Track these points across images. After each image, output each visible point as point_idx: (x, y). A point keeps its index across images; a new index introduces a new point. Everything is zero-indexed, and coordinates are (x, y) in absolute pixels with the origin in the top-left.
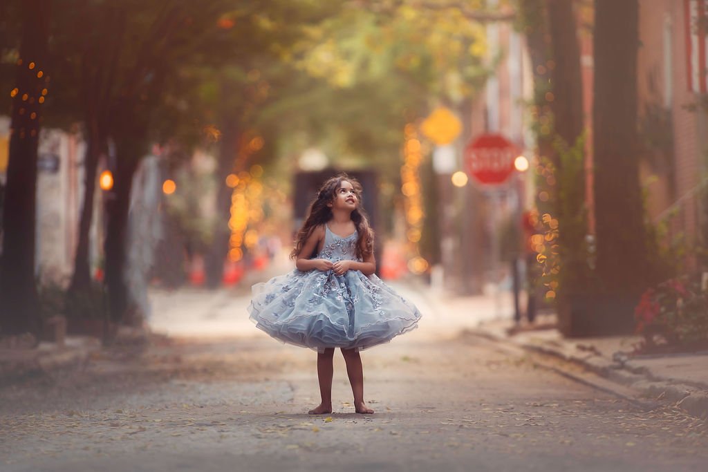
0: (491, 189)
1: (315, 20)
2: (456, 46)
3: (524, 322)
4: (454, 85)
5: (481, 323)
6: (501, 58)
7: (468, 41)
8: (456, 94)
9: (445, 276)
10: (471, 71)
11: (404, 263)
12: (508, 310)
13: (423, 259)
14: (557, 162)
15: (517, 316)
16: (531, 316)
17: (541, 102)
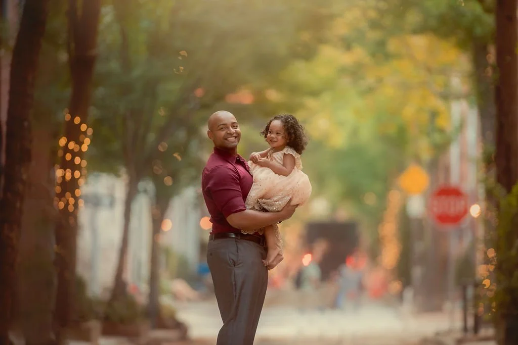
0: (450, 228)
1: (315, 93)
2: (425, 117)
3: (470, 335)
4: (424, 147)
5: (437, 334)
6: (461, 127)
7: (434, 115)
8: (426, 155)
9: (415, 295)
10: (437, 138)
11: (385, 286)
12: (458, 324)
13: (400, 282)
14: (498, 206)
15: (465, 329)
16: (476, 329)
17: (488, 161)
